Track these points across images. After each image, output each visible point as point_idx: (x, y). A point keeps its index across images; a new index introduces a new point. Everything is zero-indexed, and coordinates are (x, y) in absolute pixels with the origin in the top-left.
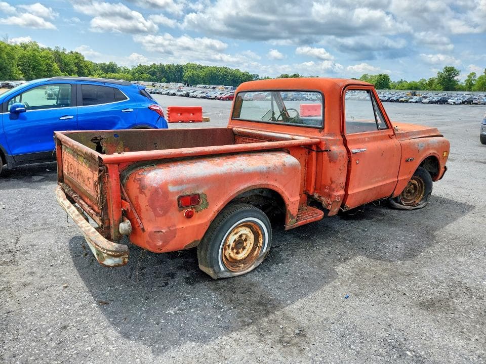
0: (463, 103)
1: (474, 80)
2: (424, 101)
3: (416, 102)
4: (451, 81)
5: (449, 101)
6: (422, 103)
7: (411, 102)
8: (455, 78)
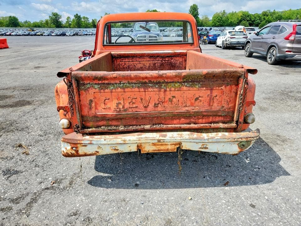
0: (74, 35)
1: (71, 21)
2: (53, 34)
3: (48, 35)
4: (58, 22)
5: (67, 34)
6: (52, 36)
7: (45, 35)
8: (60, 20)
